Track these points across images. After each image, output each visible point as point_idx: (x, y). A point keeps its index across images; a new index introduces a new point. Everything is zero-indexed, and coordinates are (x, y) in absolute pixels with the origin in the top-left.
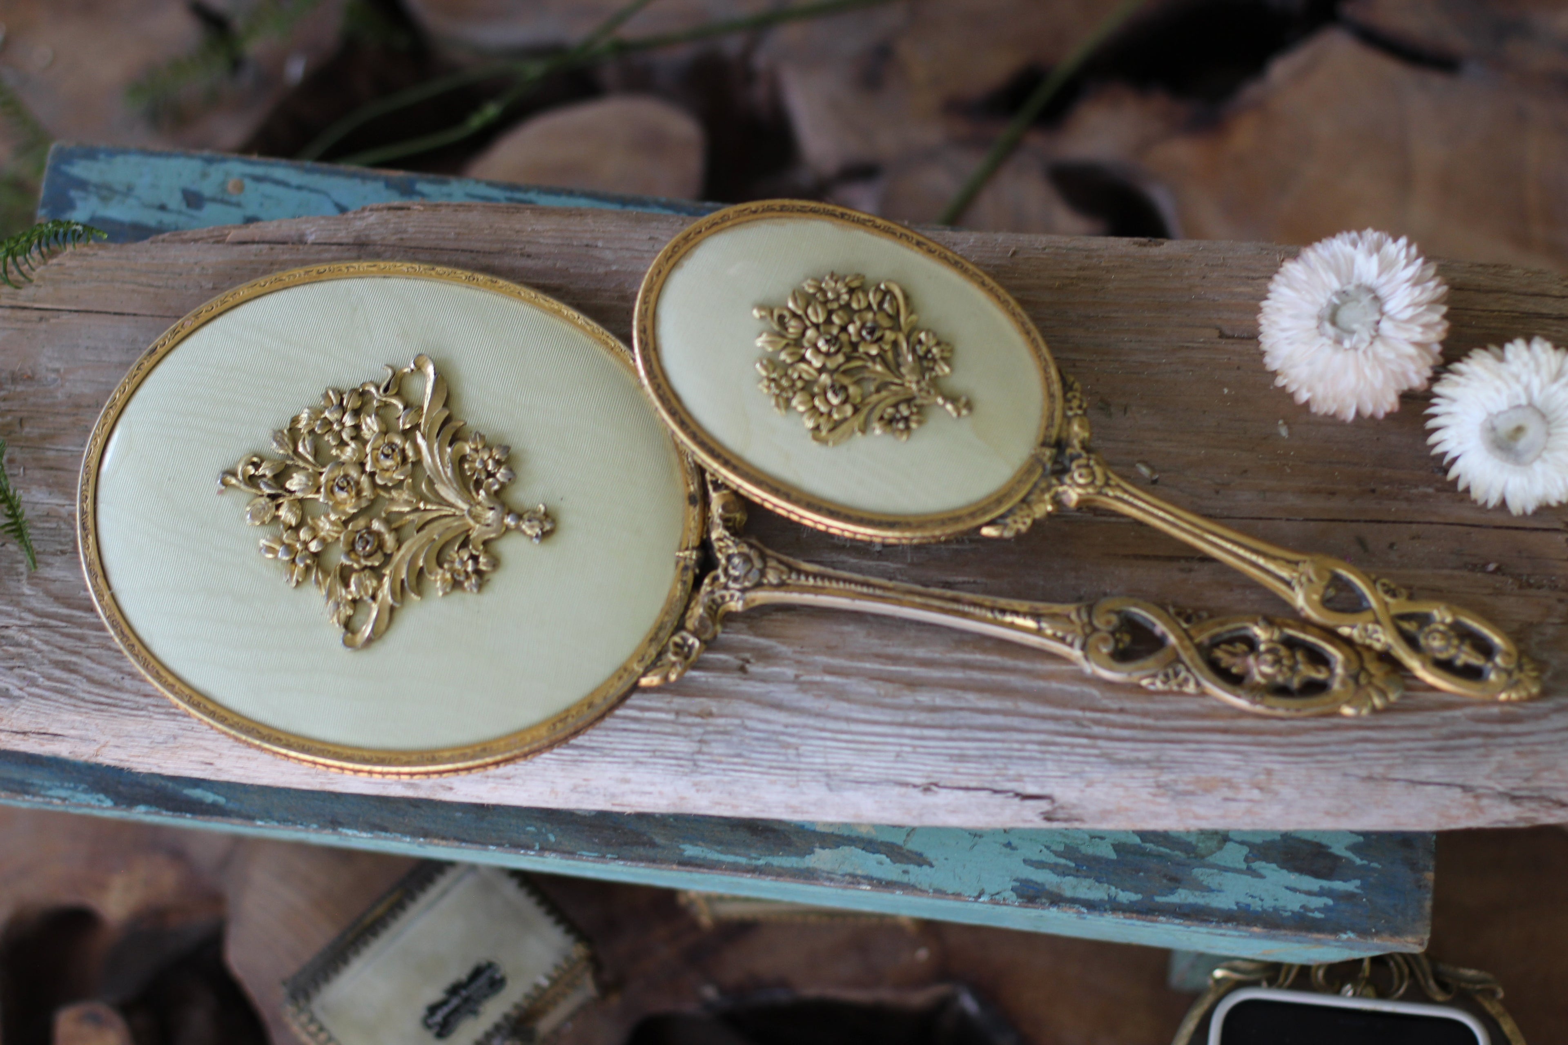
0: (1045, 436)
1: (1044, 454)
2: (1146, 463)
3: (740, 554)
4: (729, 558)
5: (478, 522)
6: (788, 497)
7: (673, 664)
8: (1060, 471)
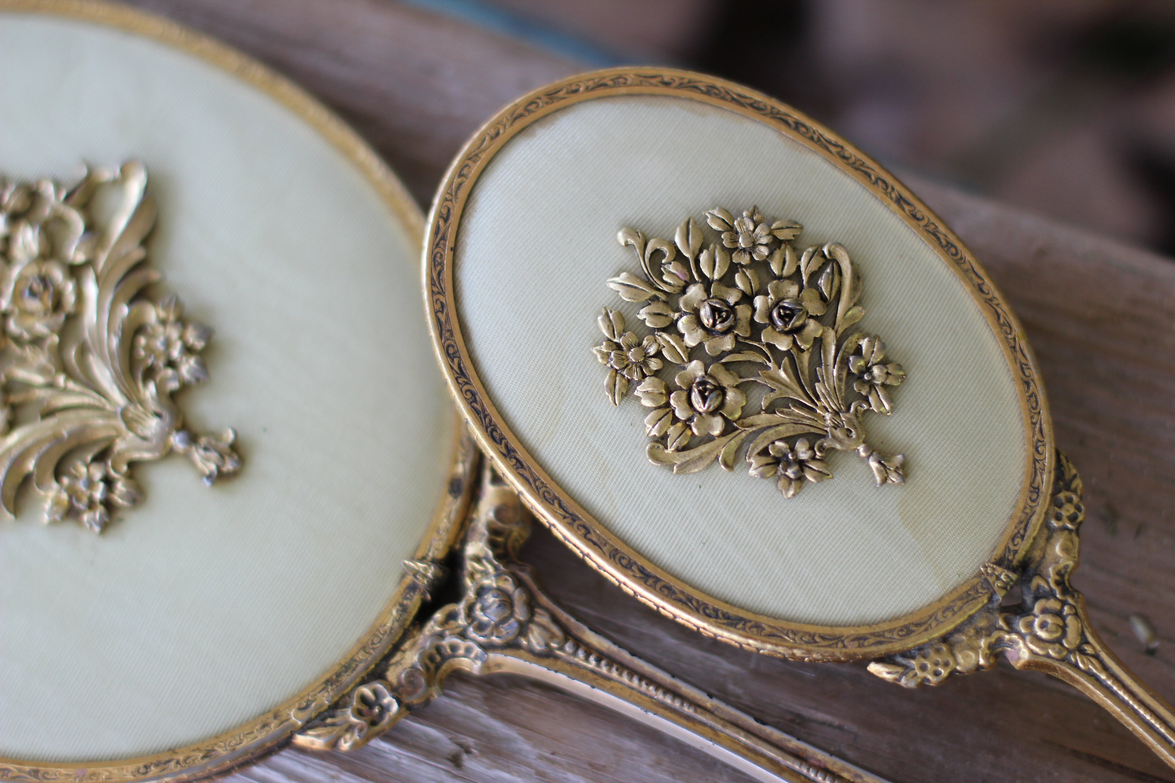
0: (1007, 550)
1: (998, 578)
2: (1146, 620)
3: (501, 592)
4: (481, 591)
5: (130, 428)
6: (586, 534)
7: (350, 728)
8: (1015, 610)
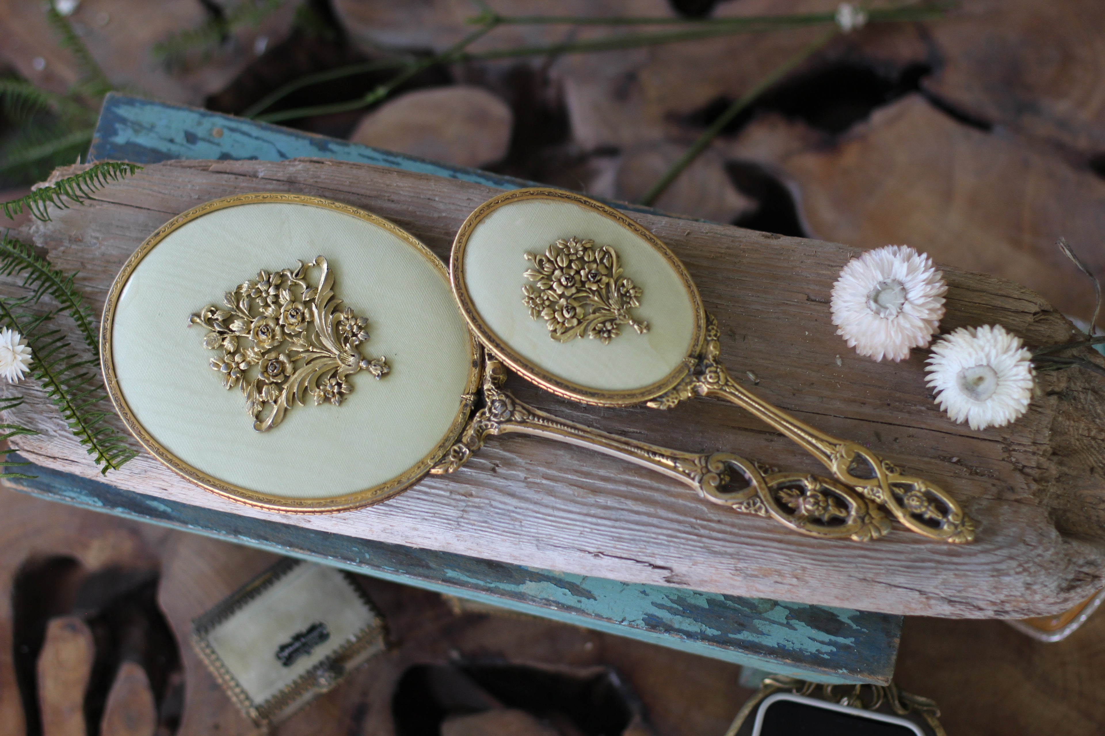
0: (692, 351)
1: (690, 362)
2: (753, 372)
3: (500, 401)
4: (493, 402)
5: (344, 363)
6: (532, 371)
7: (452, 463)
8: (699, 373)
